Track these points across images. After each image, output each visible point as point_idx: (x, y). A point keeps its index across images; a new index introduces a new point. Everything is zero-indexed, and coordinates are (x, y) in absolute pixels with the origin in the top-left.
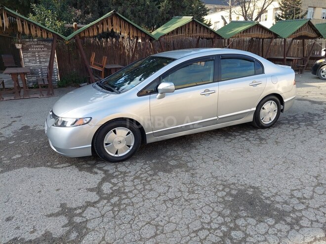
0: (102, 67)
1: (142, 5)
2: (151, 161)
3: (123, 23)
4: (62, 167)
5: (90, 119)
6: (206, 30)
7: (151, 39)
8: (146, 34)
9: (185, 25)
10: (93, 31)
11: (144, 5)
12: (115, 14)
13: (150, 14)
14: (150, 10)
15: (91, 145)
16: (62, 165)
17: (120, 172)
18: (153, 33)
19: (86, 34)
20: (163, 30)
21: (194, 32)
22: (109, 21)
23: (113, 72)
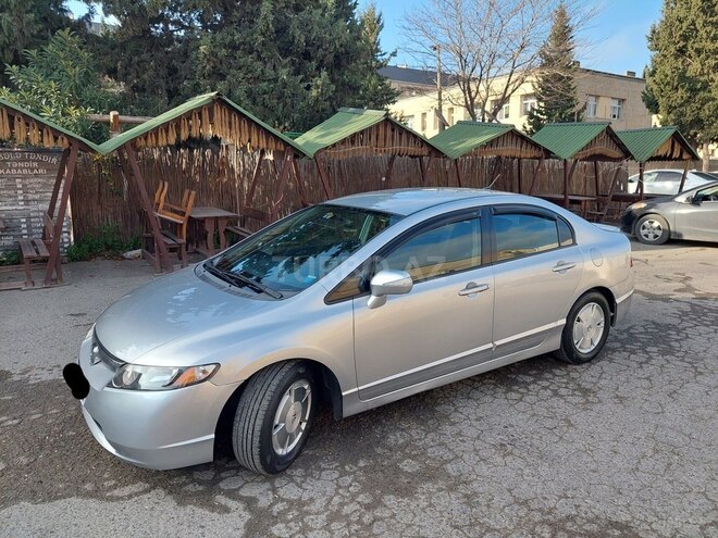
0: (183, 214)
1: (269, 80)
2: (356, 463)
3: (235, 120)
4: (130, 497)
5: (214, 366)
6: (412, 140)
7: (298, 154)
8: (286, 144)
9: (370, 128)
10: (167, 136)
11: (276, 80)
12: (219, 101)
13: (288, 100)
14: (287, 92)
15: (213, 436)
16: (127, 490)
17: (288, 501)
18: (299, 141)
19: (150, 141)
20: (322, 136)
21: (389, 142)
22: (206, 114)
23: (209, 227)
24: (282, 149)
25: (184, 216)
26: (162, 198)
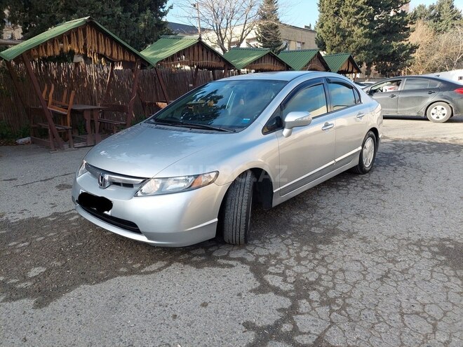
1: (108, 15)
2: (285, 233)
3: (101, 38)
4: (160, 269)
5: (215, 174)
8: (137, 57)
9: (189, 48)
10: (53, 47)
13: (123, 30)
14: (122, 24)
15: (216, 220)
16: (154, 267)
18: (146, 53)
19: (41, 51)
21: (201, 58)
22: (81, 33)
23: (87, 116)
24: (134, 60)
25: (67, 109)
26: (50, 95)
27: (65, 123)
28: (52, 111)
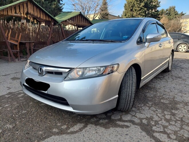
3: (35, 8)
5: (117, 65)
6: (86, 21)
8: (52, 18)
15: (118, 96)
18: (56, 18)
22: (25, 5)
23: (27, 46)
24: (51, 20)
25: (18, 42)
26: (9, 35)
27: (17, 49)
28: (10, 42)
